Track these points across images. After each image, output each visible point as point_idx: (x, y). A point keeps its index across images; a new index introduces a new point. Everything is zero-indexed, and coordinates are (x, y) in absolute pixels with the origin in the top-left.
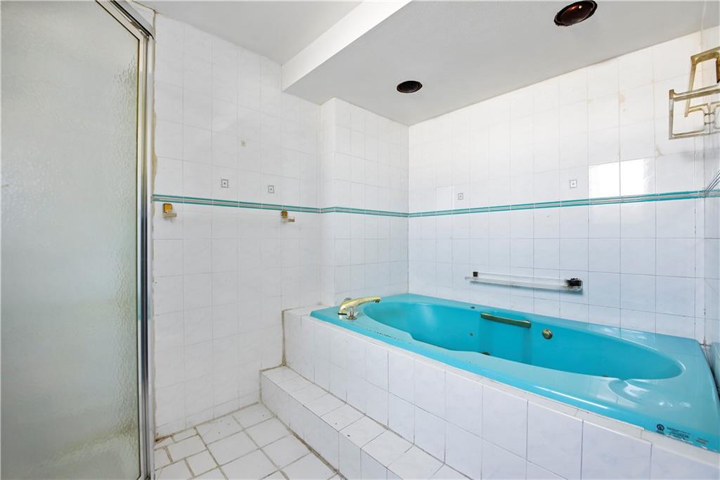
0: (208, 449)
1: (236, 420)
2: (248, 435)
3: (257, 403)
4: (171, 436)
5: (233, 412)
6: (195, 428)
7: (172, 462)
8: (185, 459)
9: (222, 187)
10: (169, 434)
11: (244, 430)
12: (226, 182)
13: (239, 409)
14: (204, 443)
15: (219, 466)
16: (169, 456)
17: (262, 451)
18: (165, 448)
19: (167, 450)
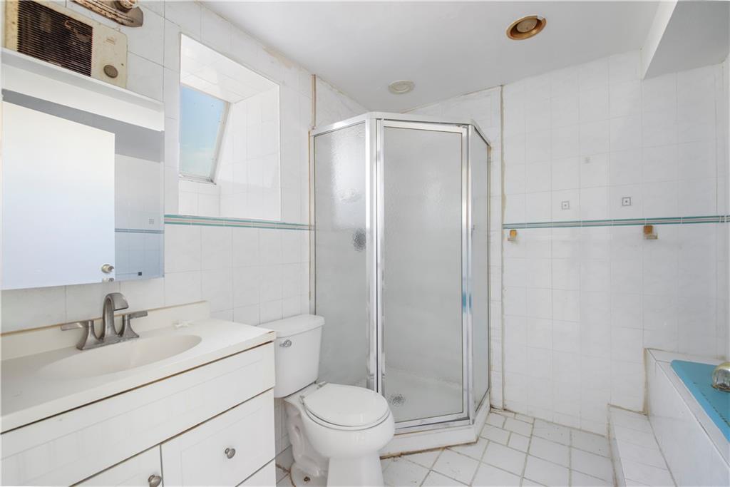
0: (531, 438)
1: (571, 435)
2: (570, 453)
3: (604, 436)
4: (515, 413)
5: (574, 428)
6: (534, 419)
7: (503, 428)
8: (511, 432)
9: (562, 209)
10: (515, 411)
11: (570, 447)
12: (567, 204)
13: (580, 430)
14: (532, 431)
15: (528, 454)
16: (504, 423)
17: (570, 472)
18: (506, 417)
19: (506, 419)
